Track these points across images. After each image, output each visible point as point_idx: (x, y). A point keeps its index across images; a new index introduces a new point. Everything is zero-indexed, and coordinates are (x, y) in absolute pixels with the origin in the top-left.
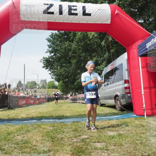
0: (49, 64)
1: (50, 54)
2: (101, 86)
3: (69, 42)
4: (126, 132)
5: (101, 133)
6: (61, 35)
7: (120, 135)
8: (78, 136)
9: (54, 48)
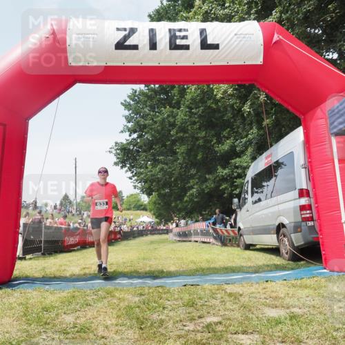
0: (128, 156)
1: (130, 136)
2: (245, 203)
3: (170, 107)
4: (307, 309)
5: (250, 310)
6: (153, 93)
7: (293, 317)
8: (197, 318)
9: (137, 123)
